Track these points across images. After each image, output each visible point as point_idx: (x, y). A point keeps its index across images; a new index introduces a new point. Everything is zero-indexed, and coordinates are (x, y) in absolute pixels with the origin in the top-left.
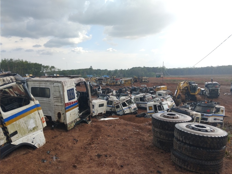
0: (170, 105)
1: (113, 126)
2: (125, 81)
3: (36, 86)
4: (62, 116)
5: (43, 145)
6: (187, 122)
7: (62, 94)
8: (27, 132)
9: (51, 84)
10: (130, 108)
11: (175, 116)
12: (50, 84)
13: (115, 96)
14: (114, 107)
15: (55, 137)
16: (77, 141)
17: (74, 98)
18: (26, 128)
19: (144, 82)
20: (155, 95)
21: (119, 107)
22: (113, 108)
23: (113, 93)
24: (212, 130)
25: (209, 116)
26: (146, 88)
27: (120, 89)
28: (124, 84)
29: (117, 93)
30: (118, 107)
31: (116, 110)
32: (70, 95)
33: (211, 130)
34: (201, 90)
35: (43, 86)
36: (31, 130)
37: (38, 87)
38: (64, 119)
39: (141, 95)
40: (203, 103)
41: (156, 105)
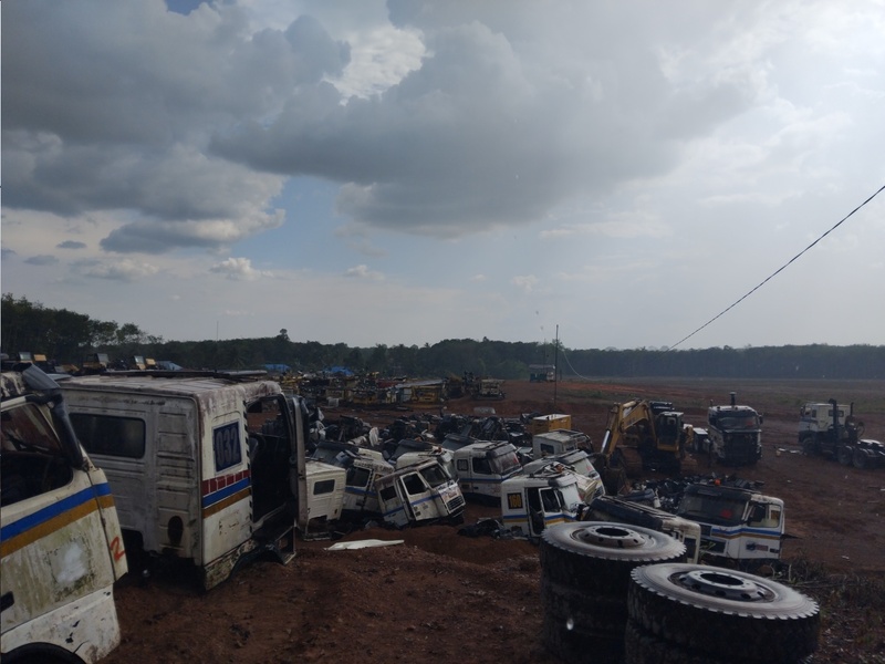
0: (585, 489)
1: (382, 574)
2: (417, 393)
3: (91, 411)
4: (187, 532)
5: (108, 651)
6: (670, 561)
7: (193, 442)
8: (52, 599)
9: (152, 403)
10: (437, 499)
11: (626, 537)
12: (147, 403)
13: (376, 448)
14: (375, 496)
15: (155, 617)
16: (247, 634)
17: (239, 460)
18: (51, 579)
19: (485, 396)
20: (530, 450)
21: (396, 496)
22: (369, 499)
23: (367, 438)
24: (763, 591)
25: (729, 535)
26: (495, 419)
27: (396, 423)
28: (410, 402)
29: (385, 438)
30: (389, 493)
31: (383, 507)
32: (225, 448)
33: (759, 593)
34: (695, 433)
35: (118, 409)
36: (66, 589)
37: (99, 412)
38: (196, 545)
39: (478, 447)
40: (704, 483)
41: (537, 488)
